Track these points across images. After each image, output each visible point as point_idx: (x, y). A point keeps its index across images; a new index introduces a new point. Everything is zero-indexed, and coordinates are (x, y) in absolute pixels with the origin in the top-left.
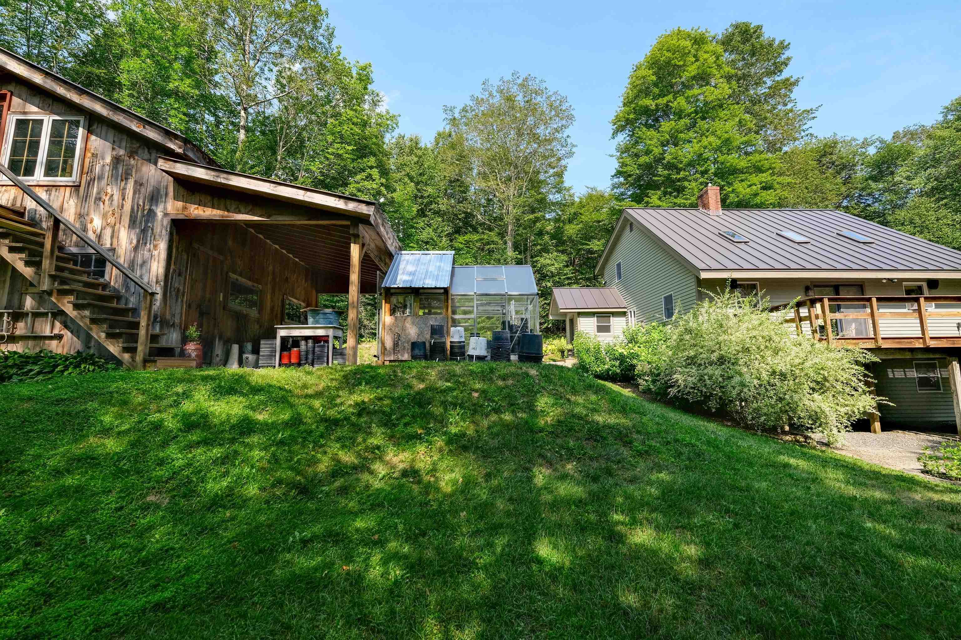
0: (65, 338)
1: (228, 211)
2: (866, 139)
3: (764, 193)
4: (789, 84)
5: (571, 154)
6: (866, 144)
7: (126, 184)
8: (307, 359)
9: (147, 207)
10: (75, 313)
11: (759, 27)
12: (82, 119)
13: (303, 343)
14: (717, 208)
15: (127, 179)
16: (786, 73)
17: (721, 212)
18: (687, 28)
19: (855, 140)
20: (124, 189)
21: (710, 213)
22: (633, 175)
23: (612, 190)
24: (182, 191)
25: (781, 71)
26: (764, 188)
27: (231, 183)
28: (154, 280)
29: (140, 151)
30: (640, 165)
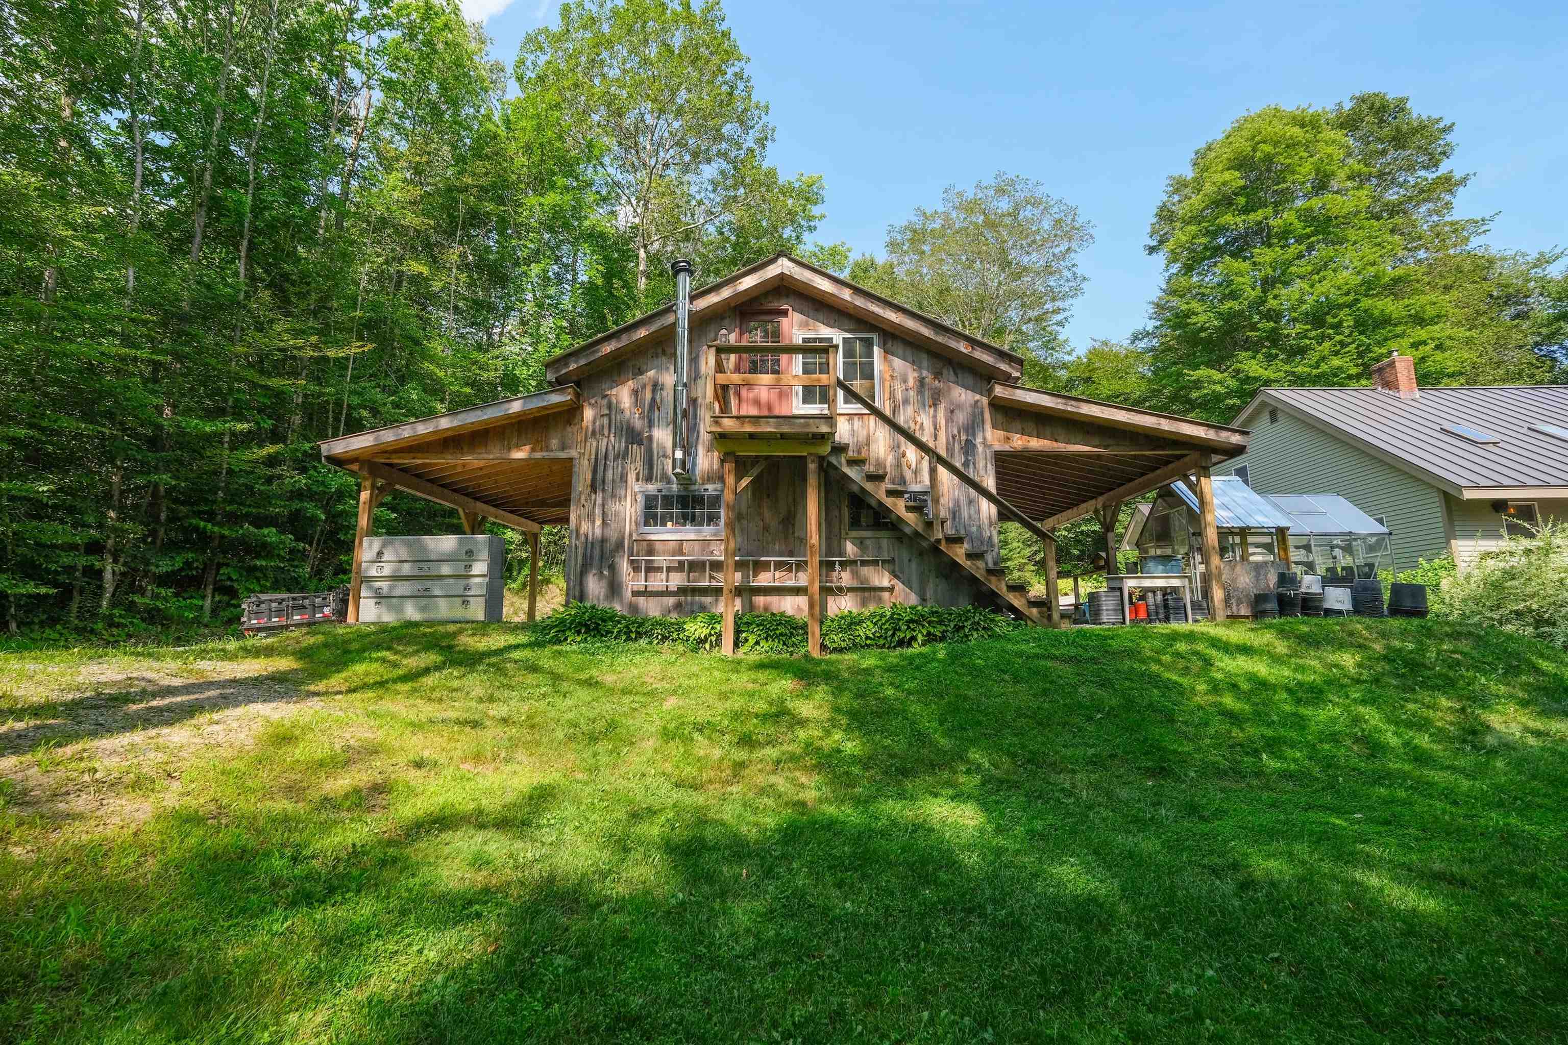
0: (897, 588)
1: (1056, 441)
2: (1542, 254)
3: (1439, 356)
4: (1448, 184)
5: (1076, 291)
6: (1543, 261)
7: (935, 411)
8: (1157, 614)
9: (964, 437)
10: (969, 563)
11: (1404, 100)
12: (875, 337)
13: (1150, 595)
14: (1411, 389)
15: (935, 405)
16: (1444, 168)
17: (1417, 394)
18: (1289, 106)
19: (1524, 255)
20: (935, 417)
21: (1402, 395)
22: (1208, 328)
23: (1133, 342)
24: (1000, 418)
25: (1436, 165)
26: (1439, 347)
27: (1081, 411)
28: (986, 522)
29: (945, 372)
30: (1219, 314)
